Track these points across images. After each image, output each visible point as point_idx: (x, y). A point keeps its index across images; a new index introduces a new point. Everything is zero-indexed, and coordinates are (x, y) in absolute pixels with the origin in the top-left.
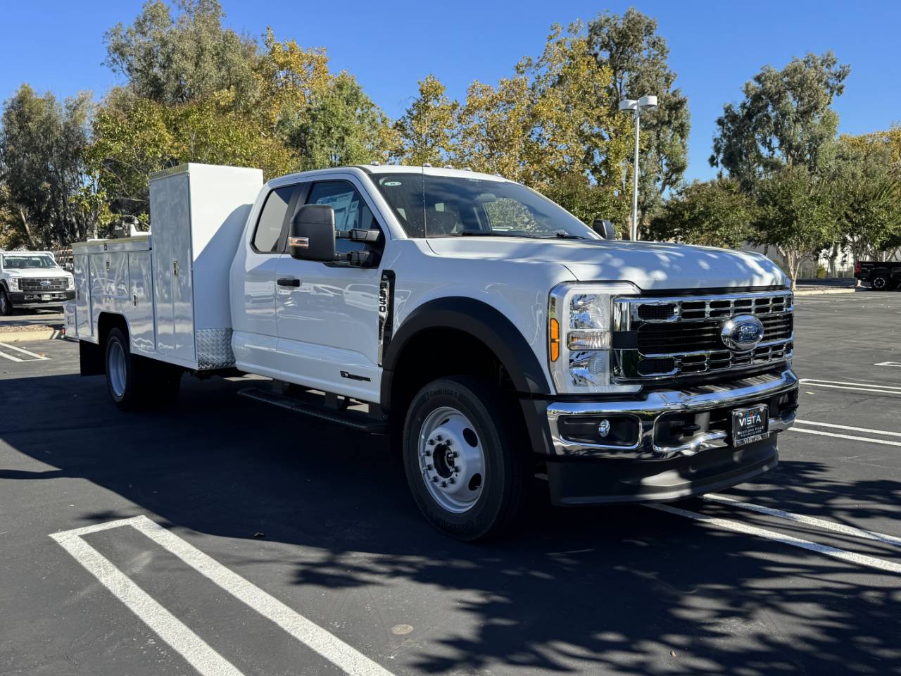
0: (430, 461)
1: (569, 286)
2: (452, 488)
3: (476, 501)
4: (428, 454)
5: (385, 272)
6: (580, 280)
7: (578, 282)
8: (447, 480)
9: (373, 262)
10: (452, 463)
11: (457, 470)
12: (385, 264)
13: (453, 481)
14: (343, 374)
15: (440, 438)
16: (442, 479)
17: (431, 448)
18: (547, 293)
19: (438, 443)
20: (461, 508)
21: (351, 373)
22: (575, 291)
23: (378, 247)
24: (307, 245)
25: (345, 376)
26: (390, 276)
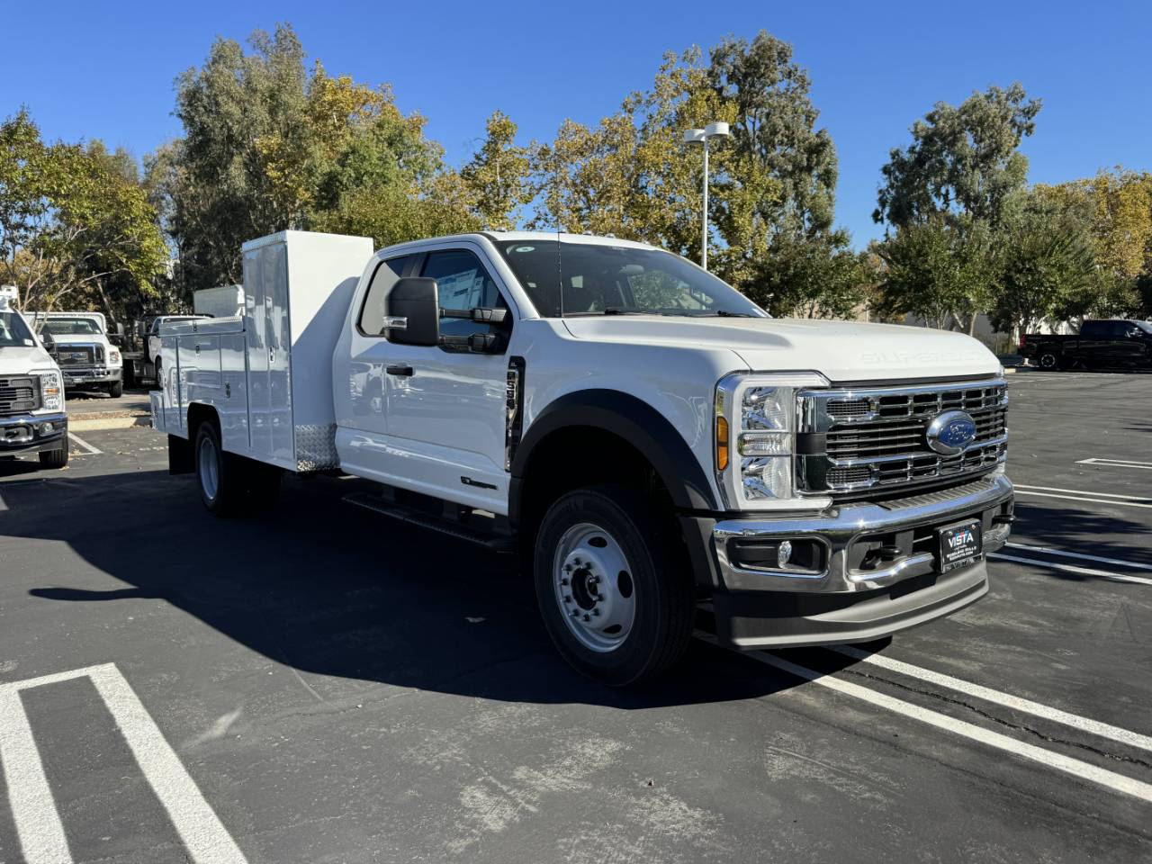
0: (568, 590)
1: (740, 376)
2: (597, 622)
3: (626, 637)
4: (565, 582)
5: (513, 359)
6: (755, 369)
7: (752, 372)
8: (590, 613)
9: (499, 347)
10: (594, 591)
11: (601, 598)
12: (512, 350)
13: (597, 613)
14: (464, 480)
15: (578, 561)
16: (583, 612)
17: (569, 576)
18: (714, 386)
19: (576, 567)
20: (612, 645)
21: (474, 479)
22: (748, 382)
23: (504, 329)
24: (405, 326)
25: (466, 483)
26: (519, 363)
